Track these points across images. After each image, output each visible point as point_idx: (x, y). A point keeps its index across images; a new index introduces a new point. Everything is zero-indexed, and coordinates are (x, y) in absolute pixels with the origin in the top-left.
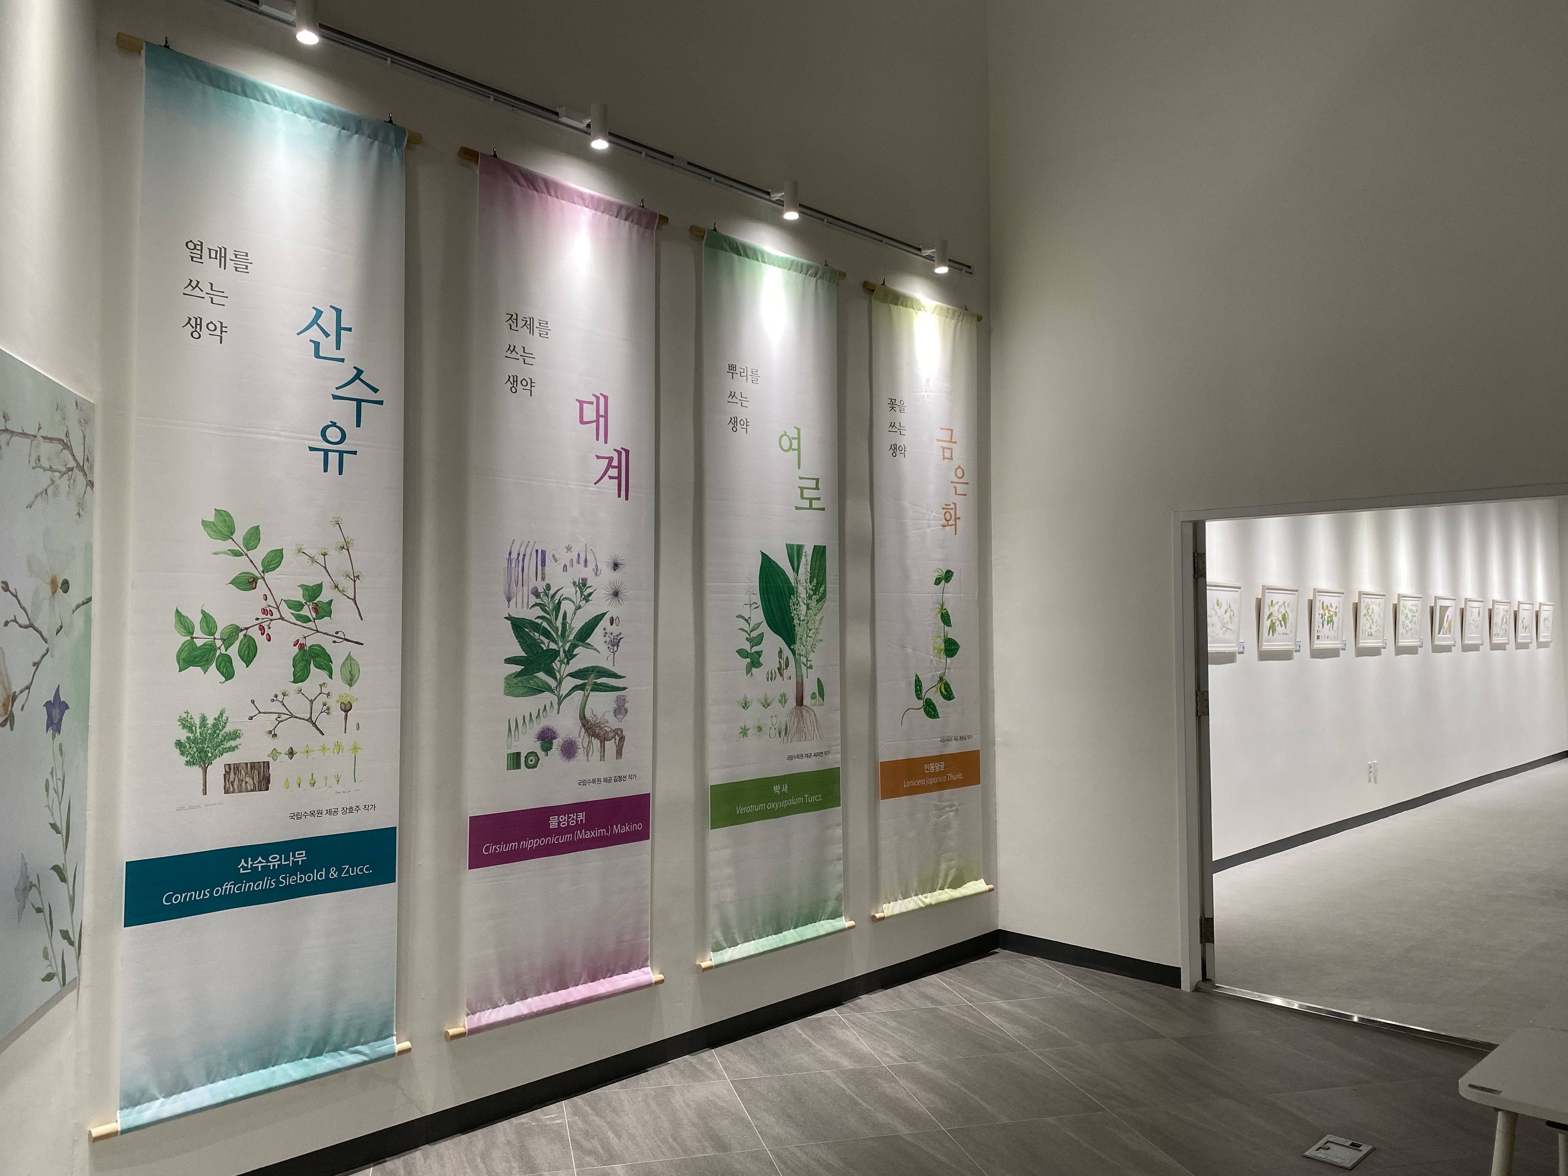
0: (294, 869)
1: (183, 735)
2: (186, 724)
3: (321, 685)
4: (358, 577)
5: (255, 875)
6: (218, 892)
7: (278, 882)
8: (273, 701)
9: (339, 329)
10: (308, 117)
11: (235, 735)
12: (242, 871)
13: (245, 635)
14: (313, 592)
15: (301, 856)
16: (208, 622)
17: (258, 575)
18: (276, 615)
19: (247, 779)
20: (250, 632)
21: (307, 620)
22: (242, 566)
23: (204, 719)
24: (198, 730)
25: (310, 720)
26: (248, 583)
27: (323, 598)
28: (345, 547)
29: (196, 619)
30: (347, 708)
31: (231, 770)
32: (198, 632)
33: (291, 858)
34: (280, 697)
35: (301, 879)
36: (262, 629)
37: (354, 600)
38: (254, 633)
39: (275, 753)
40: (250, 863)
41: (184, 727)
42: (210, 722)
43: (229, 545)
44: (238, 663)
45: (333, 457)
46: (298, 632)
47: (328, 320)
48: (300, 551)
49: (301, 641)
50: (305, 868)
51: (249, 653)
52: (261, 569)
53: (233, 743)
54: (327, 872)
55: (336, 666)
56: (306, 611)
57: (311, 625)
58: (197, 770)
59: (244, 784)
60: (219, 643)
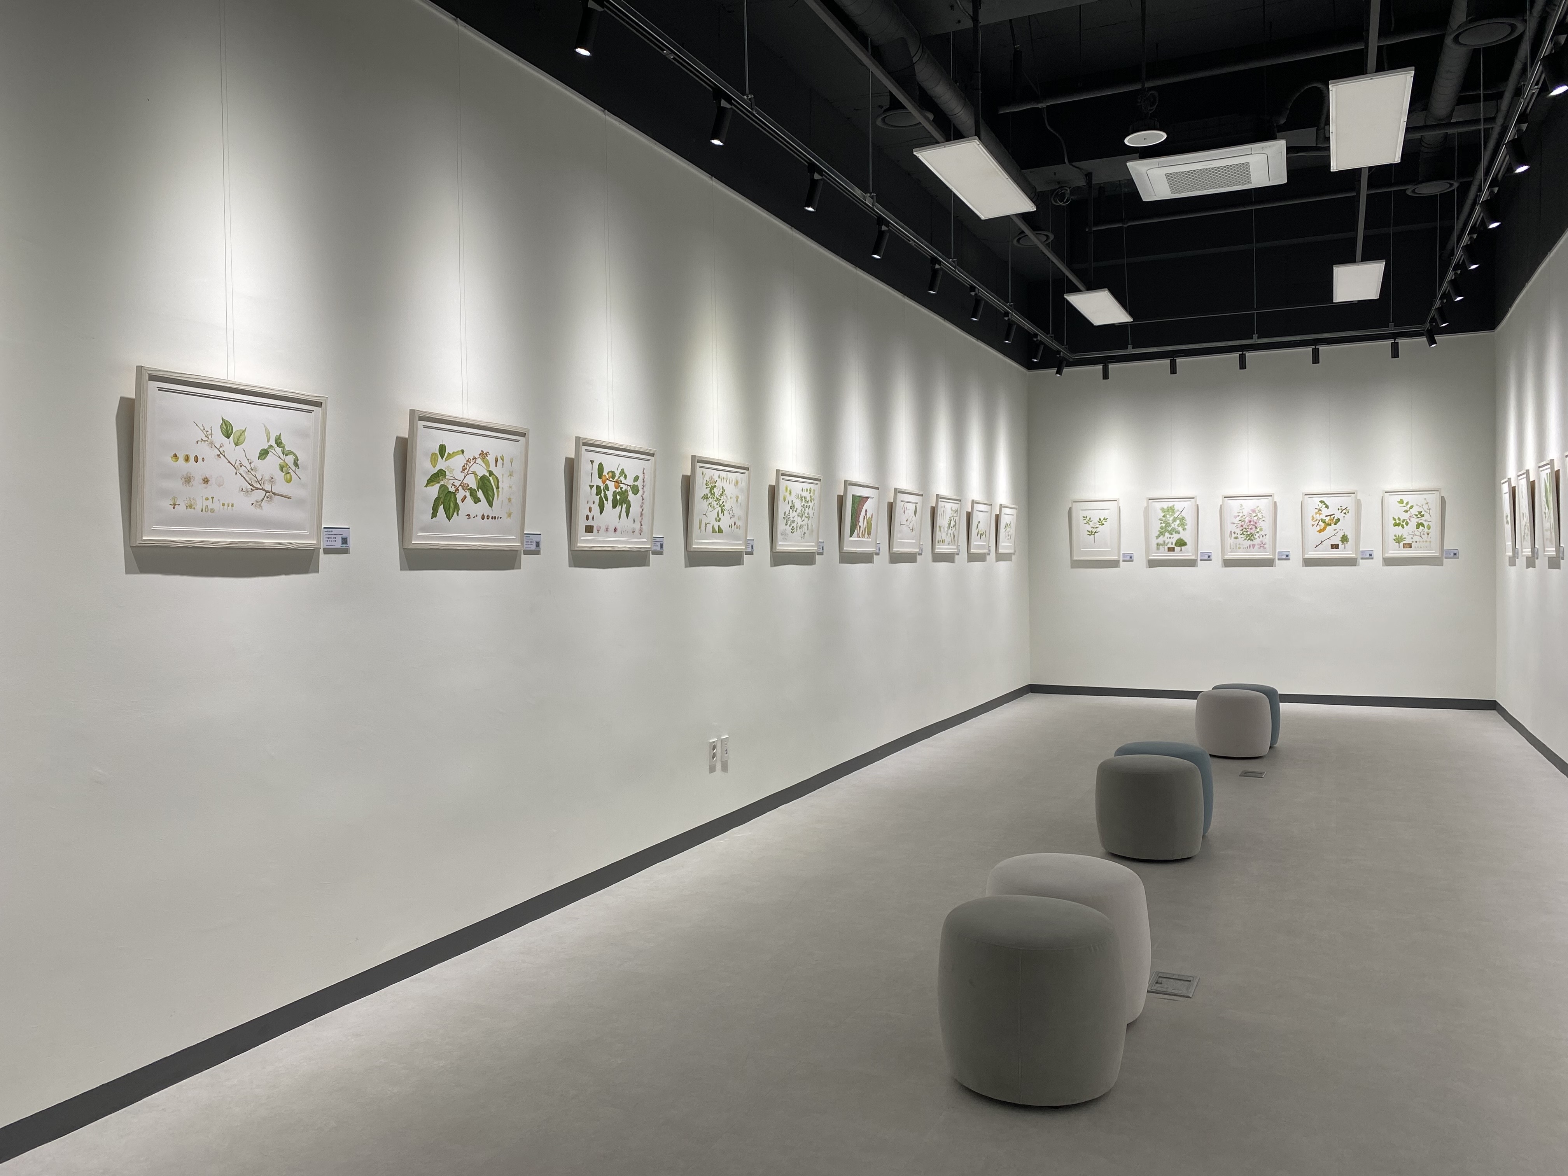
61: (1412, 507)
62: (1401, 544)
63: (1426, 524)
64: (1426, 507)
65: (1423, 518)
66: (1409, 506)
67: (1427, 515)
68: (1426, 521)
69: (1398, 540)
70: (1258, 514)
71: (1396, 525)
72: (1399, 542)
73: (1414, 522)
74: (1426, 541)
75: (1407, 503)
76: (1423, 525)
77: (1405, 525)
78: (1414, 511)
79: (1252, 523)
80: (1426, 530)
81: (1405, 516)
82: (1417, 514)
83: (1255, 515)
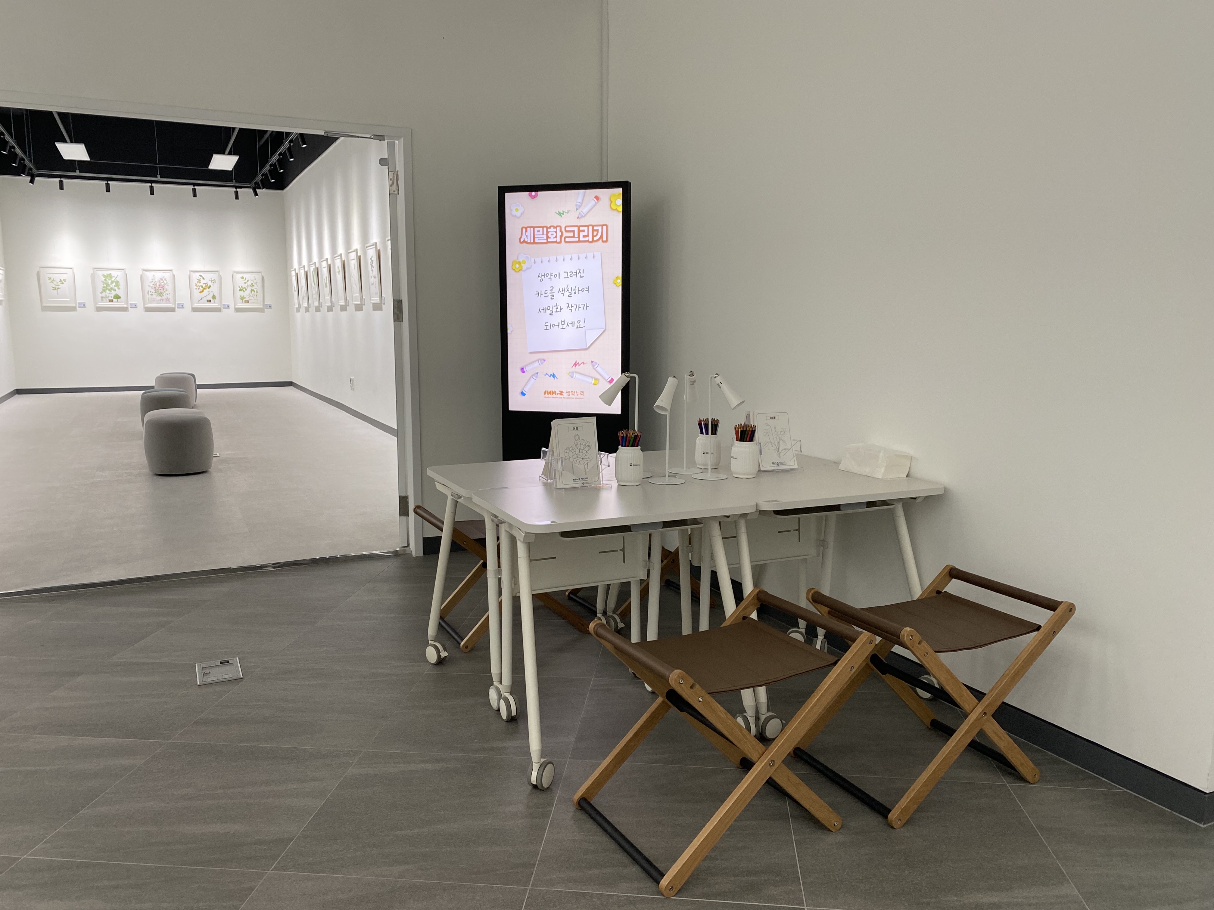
61: (248, 281)
62: (244, 300)
63: (255, 290)
64: (255, 281)
65: (254, 287)
66: (246, 280)
67: (255, 285)
68: (255, 288)
69: (242, 298)
70: (164, 281)
71: (240, 290)
72: (242, 300)
73: (249, 289)
74: (256, 300)
75: (246, 279)
76: (254, 291)
77: (245, 291)
78: (249, 283)
79: (161, 286)
80: (256, 294)
81: (245, 286)
82: (251, 284)
83: (162, 281)
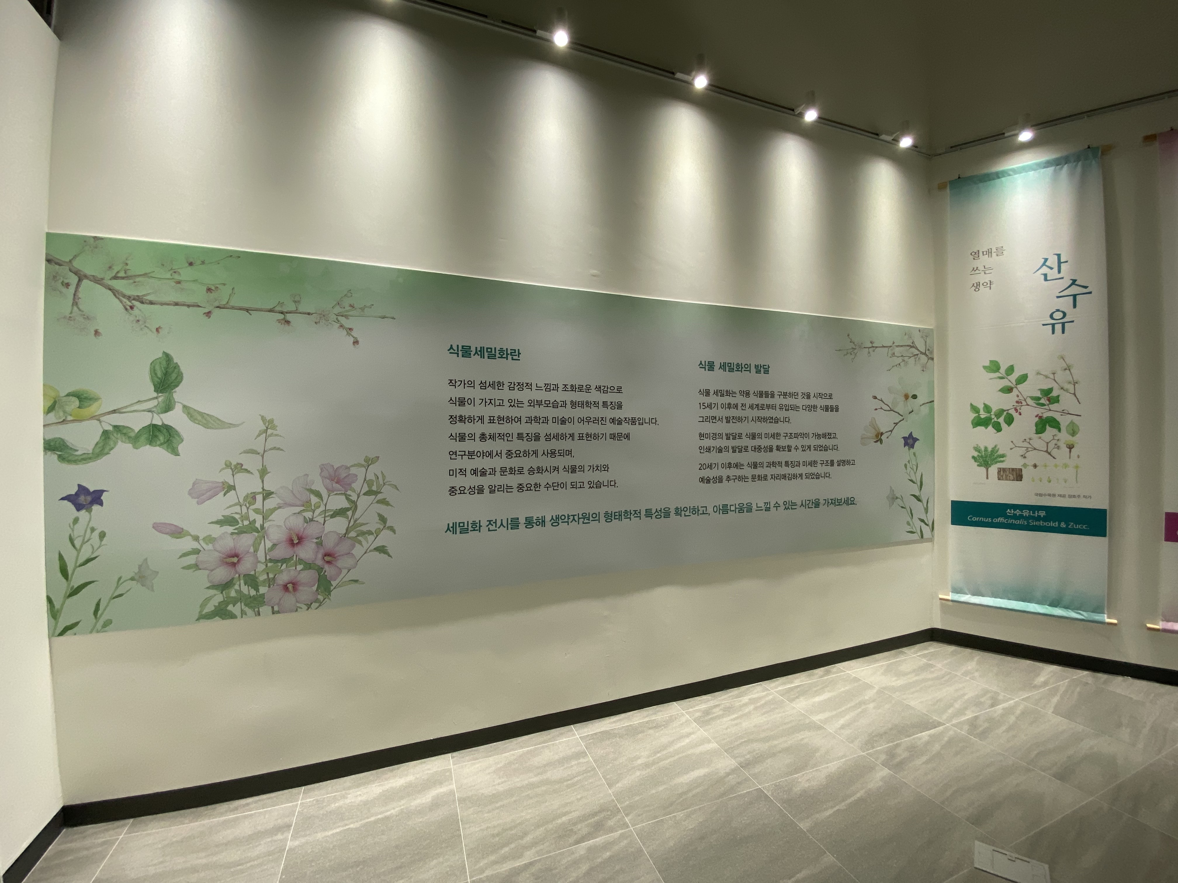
0: (1039, 518)
1: (976, 454)
2: (977, 449)
3: (1053, 436)
4: (1077, 383)
5: (1015, 517)
6: (996, 520)
7: (1028, 523)
8: (1023, 442)
9: (1060, 263)
10: (1035, 170)
11: (1003, 456)
12: (1008, 514)
13: (1007, 413)
14: (1047, 392)
15: (1042, 514)
16: (987, 408)
17: (1013, 386)
18: (1024, 403)
19: (1010, 475)
20: (1010, 412)
21: (1043, 405)
22: (1005, 383)
23: (986, 448)
24: (983, 452)
25: (1047, 451)
26: (1009, 390)
27: (1054, 394)
28: (1068, 368)
29: (981, 407)
30: (1071, 447)
31: (1000, 470)
32: (982, 412)
33: (1036, 514)
34: (1028, 440)
35: (1043, 524)
36: (1016, 410)
37: (1074, 394)
38: (1012, 412)
39: (1025, 465)
40: (1012, 511)
41: (976, 451)
42: (990, 449)
43: (997, 374)
44: (1004, 425)
45: (1058, 327)
46: (1039, 411)
47: (1053, 261)
48: (1038, 373)
49: (1040, 415)
50: (1045, 519)
51: (1010, 420)
52: (1015, 383)
53: (1002, 459)
54: (1059, 524)
55: (1063, 427)
56: (1042, 401)
57: (1046, 407)
58: (983, 470)
59: (1008, 477)
60: (993, 417)
